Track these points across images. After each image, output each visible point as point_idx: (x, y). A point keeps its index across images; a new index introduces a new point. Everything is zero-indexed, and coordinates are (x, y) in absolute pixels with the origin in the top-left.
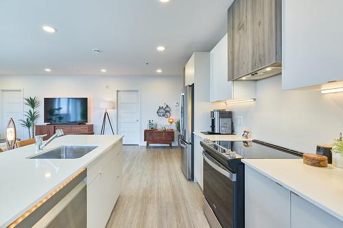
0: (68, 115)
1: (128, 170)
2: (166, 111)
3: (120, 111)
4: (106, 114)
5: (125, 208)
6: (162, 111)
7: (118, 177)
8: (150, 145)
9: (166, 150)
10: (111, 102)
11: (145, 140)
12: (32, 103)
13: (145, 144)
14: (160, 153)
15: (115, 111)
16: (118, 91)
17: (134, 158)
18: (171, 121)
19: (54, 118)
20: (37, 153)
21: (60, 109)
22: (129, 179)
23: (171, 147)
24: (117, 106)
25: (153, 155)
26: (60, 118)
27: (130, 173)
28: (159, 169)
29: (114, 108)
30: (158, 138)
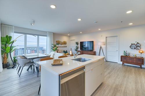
0: (88, 47)
1: (109, 73)
2: (137, 46)
3: (107, 46)
4: (101, 47)
5: (104, 89)
6: (134, 46)
7: (101, 74)
8: (125, 64)
9: (136, 68)
10: (103, 42)
11: (121, 61)
12: (77, 43)
13: (121, 63)
14: (131, 69)
15: (105, 46)
16: (106, 37)
17: (114, 69)
18: (141, 52)
19: (83, 48)
20: (74, 58)
21: (85, 45)
22: (109, 77)
23: (141, 68)
24: (106, 44)
25: (126, 70)
26: (85, 49)
27: (110, 75)
28: (128, 78)
29: (104, 45)
30: (130, 61)
